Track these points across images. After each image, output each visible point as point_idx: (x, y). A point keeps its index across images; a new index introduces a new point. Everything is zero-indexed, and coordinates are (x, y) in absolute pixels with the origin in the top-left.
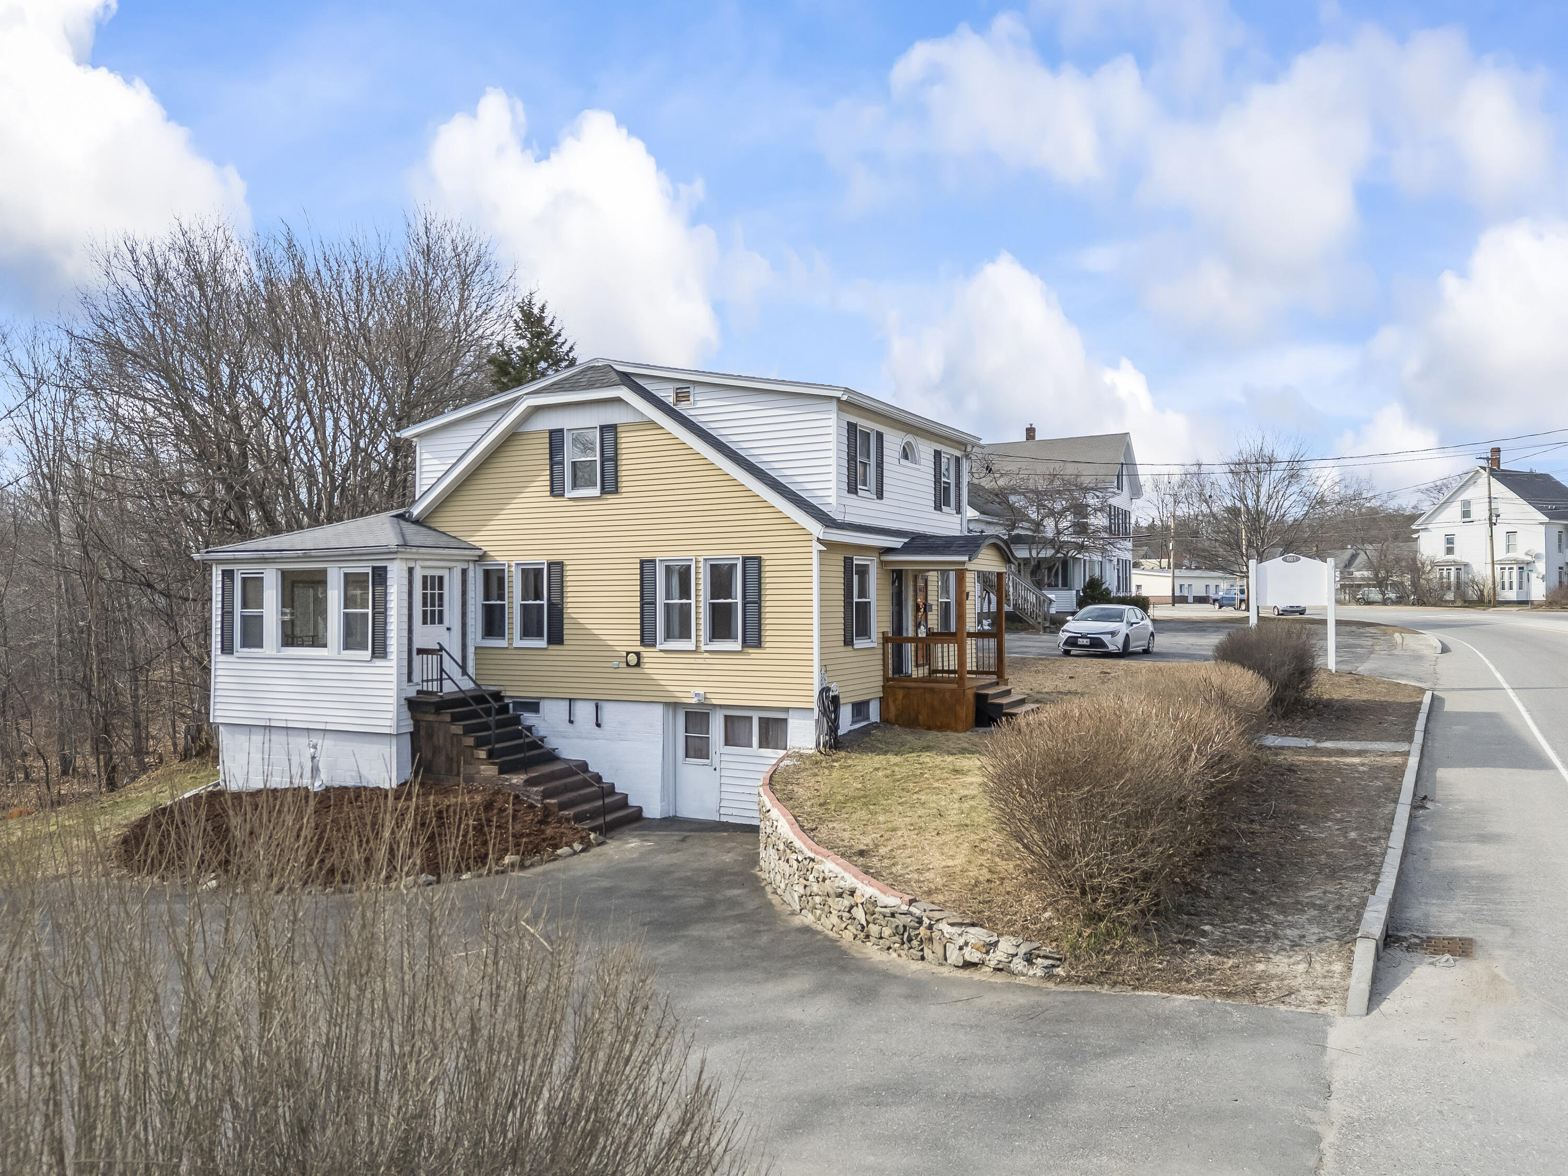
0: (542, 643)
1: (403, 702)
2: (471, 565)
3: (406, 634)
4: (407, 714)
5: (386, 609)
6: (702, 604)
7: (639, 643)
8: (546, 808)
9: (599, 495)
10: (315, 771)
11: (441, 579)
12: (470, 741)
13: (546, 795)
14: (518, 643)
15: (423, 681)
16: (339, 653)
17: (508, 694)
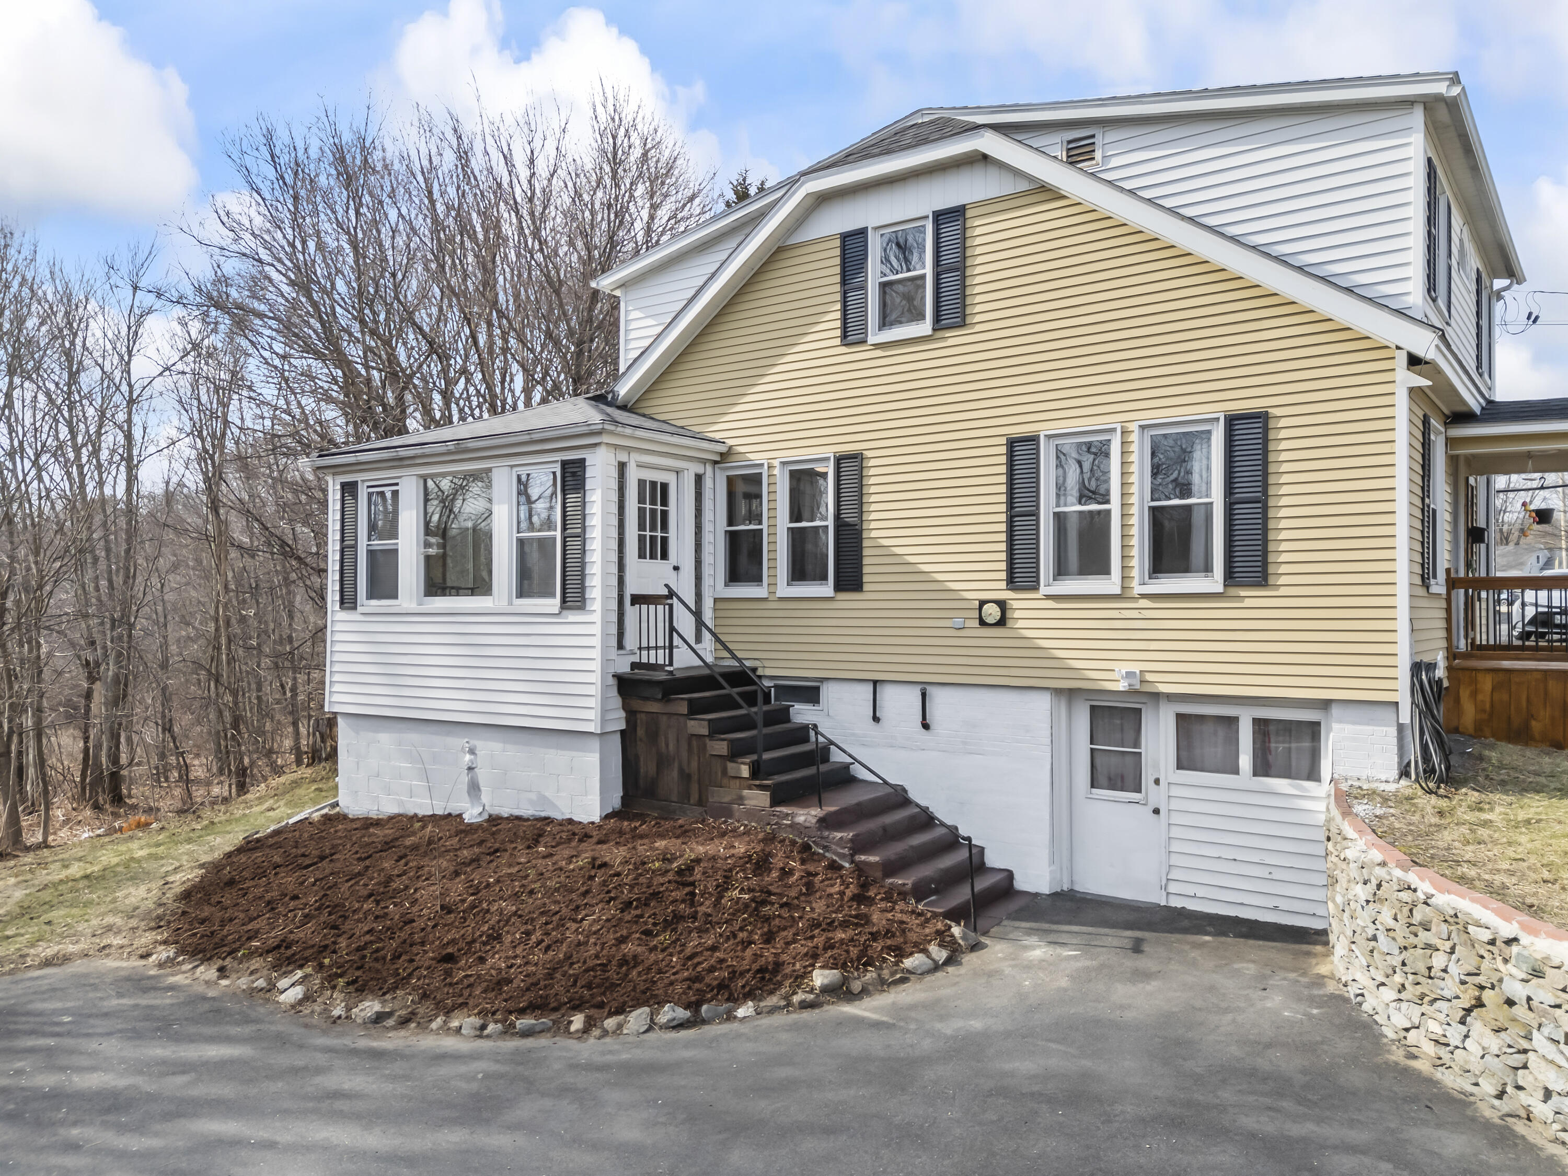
0: (826, 589)
1: (612, 681)
2: (709, 469)
3: (614, 569)
4: (617, 702)
5: (584, 528)
6: (1134, 510)
7: (1003, 585)
8: (860, 869)
9: (930, 332)
10: (474, 788)
11: (665, 487)
12: (720, 747)
13: (859, 846)
14: (784, 590)
15: (640, 649)
16: (510, 603)
17: (768, 672)
